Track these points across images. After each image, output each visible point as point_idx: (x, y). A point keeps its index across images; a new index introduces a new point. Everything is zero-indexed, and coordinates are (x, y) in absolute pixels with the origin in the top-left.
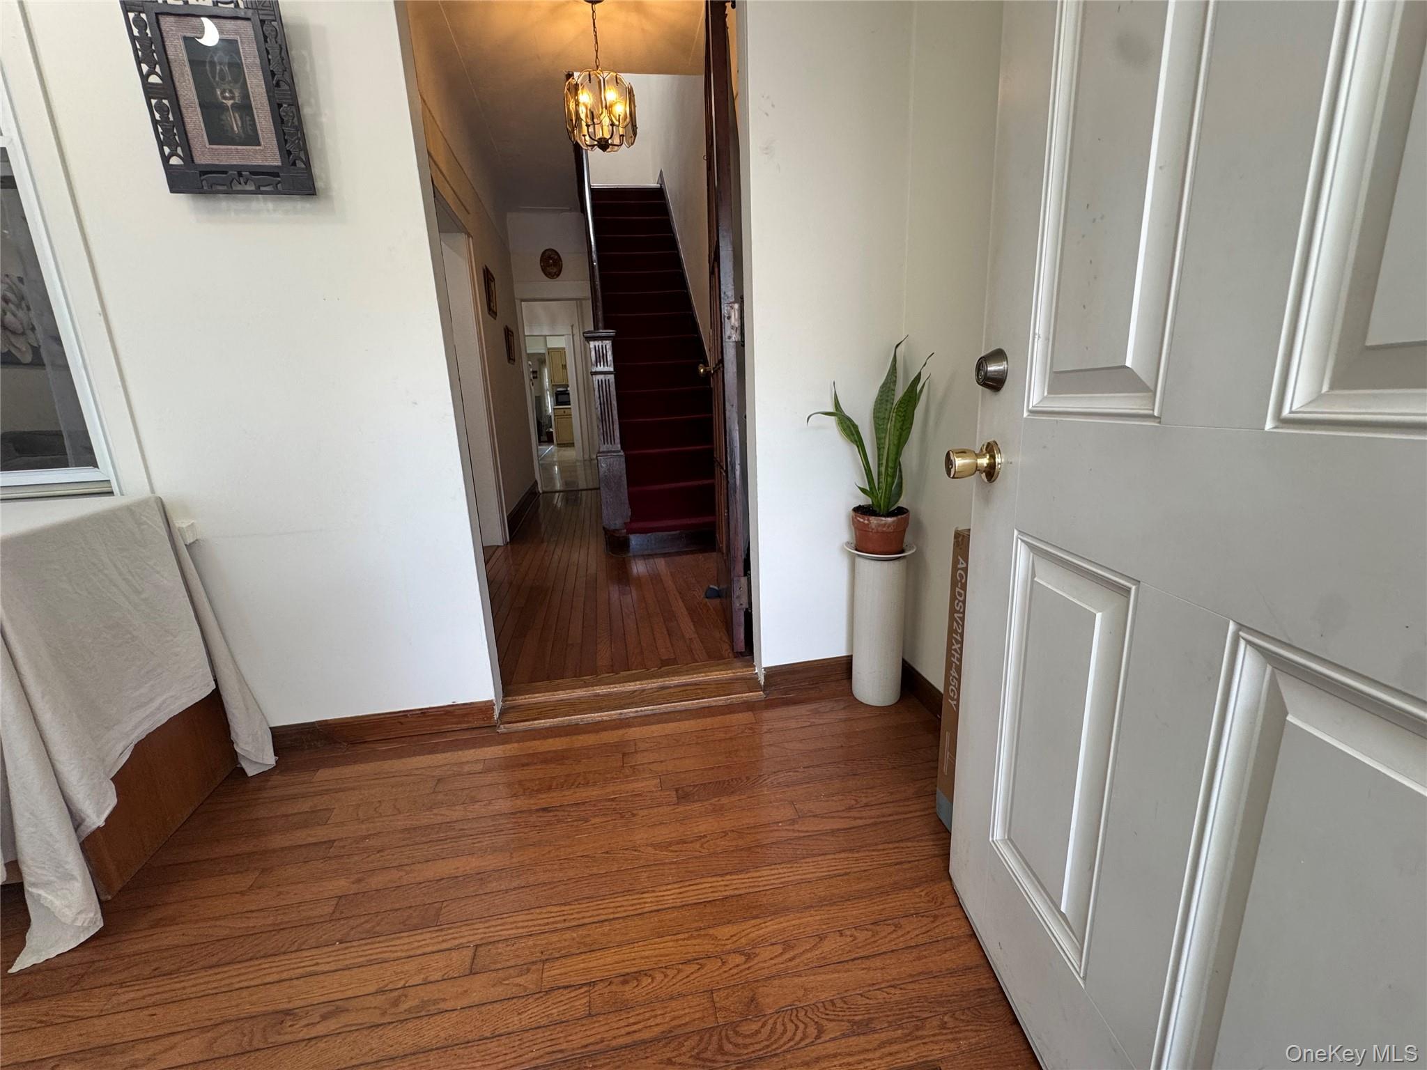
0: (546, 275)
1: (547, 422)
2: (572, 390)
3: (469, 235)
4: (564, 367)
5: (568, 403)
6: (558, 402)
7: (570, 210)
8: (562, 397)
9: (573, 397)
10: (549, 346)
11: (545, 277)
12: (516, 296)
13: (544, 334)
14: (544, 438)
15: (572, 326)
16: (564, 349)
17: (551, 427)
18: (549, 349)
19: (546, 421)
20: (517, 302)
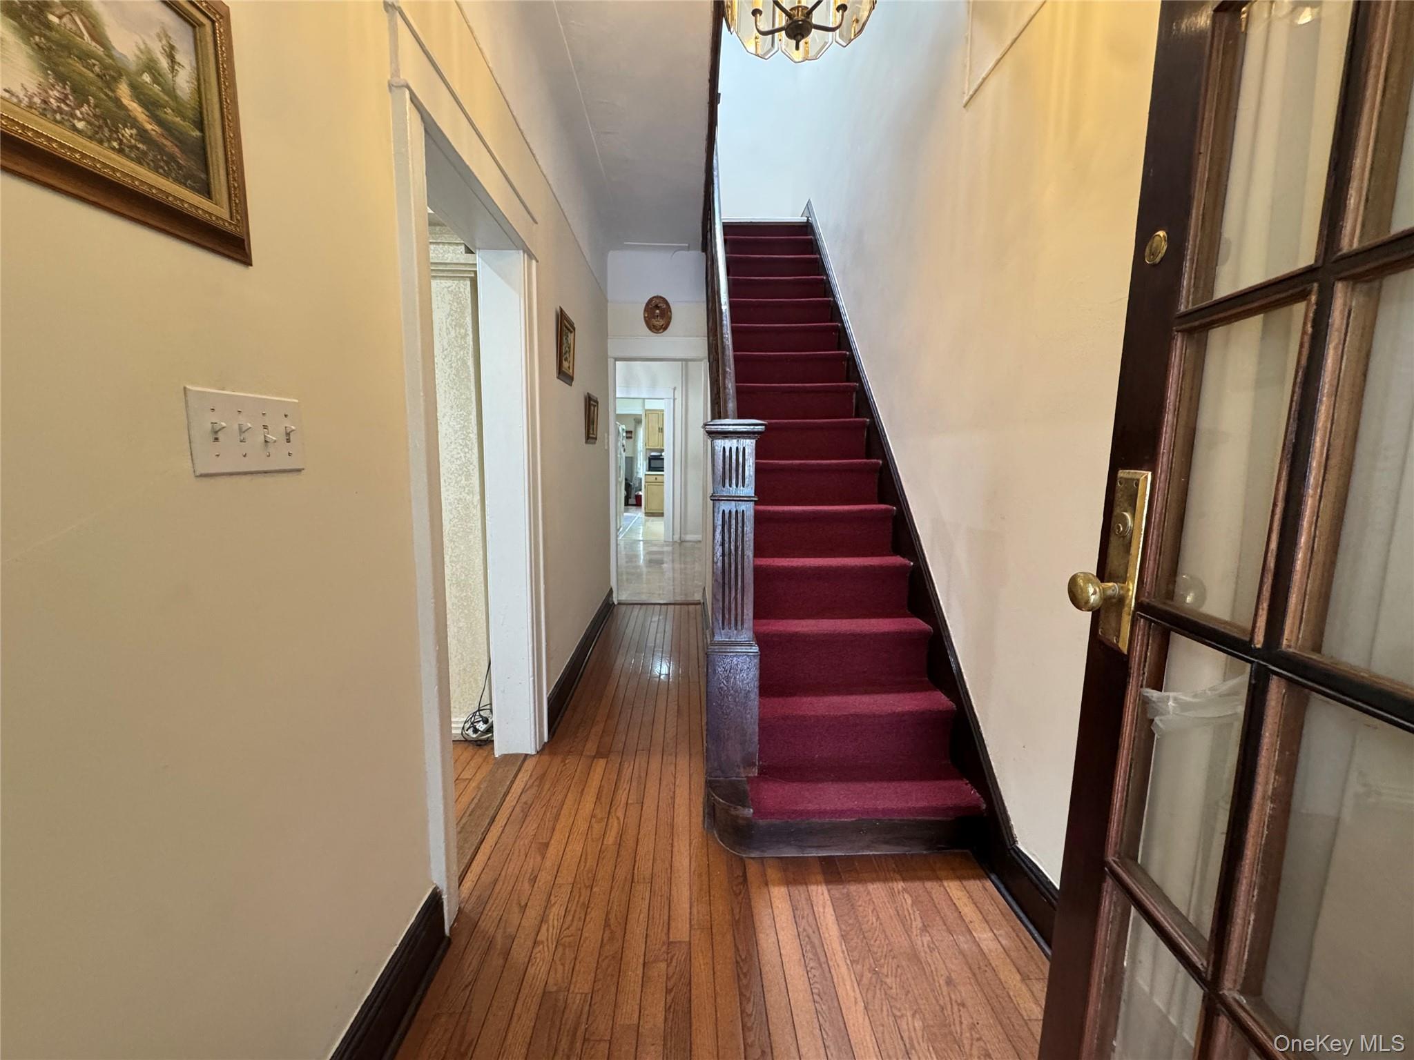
0: (650, 329)
1: (637, 485)
2: (667, 456)
3: (531, 256)
4: (661, 430)
5: (661, 469)
6: (650, 468)
7: (688, 249)
8: (655, 463)
9: (667, 464)
10: (646, 408)
11: (649, 332)
12: (609, 354)
13: (643, 396)
14: (632, 501)
15: (675, 389)
16: (663, 411)
17: (640, 490)
18: (646, 410)
19: (634, 483)
20: (611, 361)
